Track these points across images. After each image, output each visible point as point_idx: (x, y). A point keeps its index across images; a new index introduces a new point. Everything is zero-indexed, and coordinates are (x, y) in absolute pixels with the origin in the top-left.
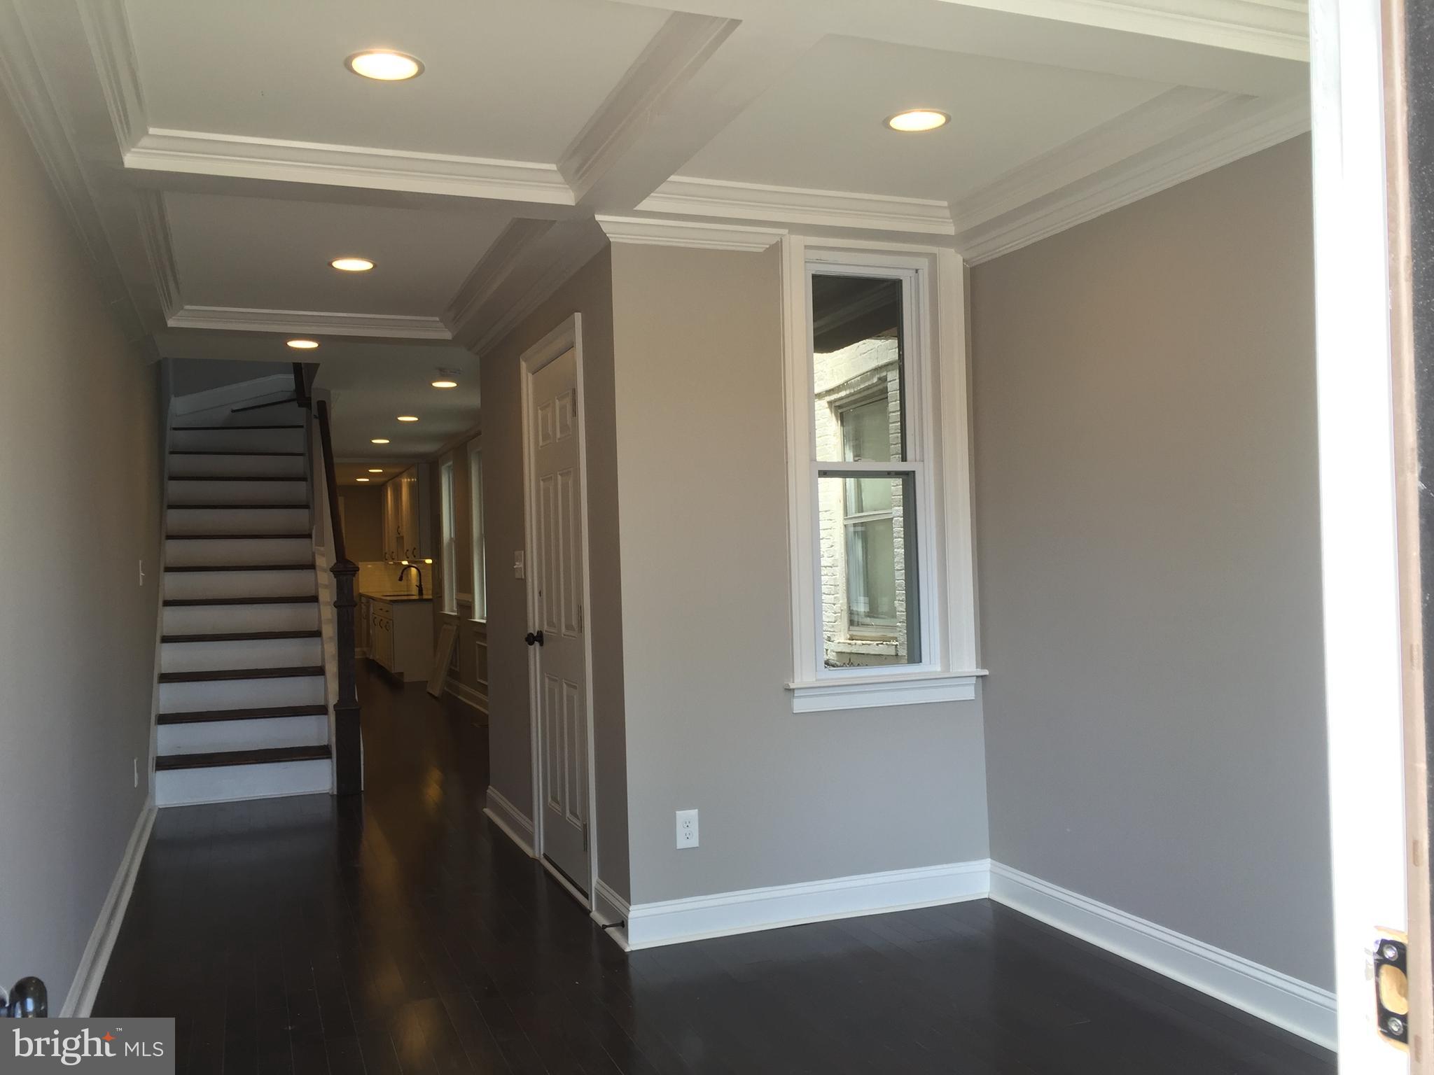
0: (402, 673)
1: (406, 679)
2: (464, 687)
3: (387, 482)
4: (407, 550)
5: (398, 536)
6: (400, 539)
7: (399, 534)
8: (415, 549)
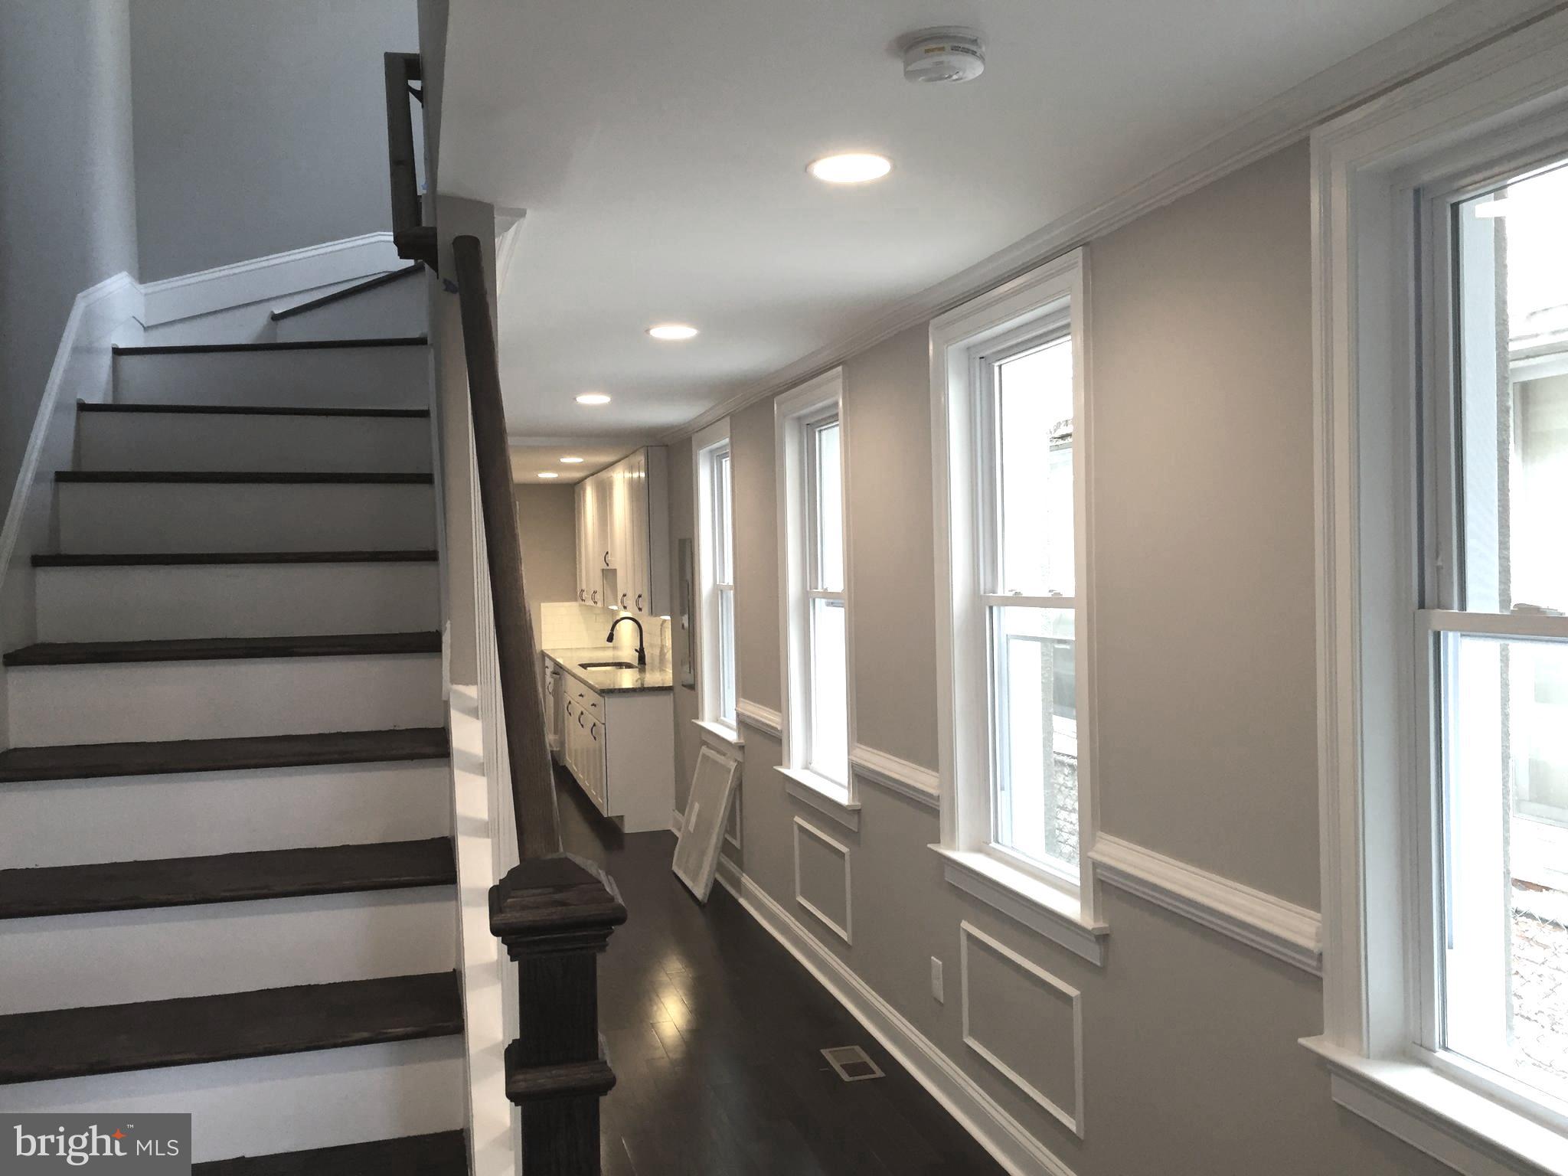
0: (622, 816)
1: (628, 828)
2: (746, 880)
3: (583, 480)
4: (624, 595)
5: (605, 567)
6: (609, 574)
7: (608, 565)
8: (640, 596)
